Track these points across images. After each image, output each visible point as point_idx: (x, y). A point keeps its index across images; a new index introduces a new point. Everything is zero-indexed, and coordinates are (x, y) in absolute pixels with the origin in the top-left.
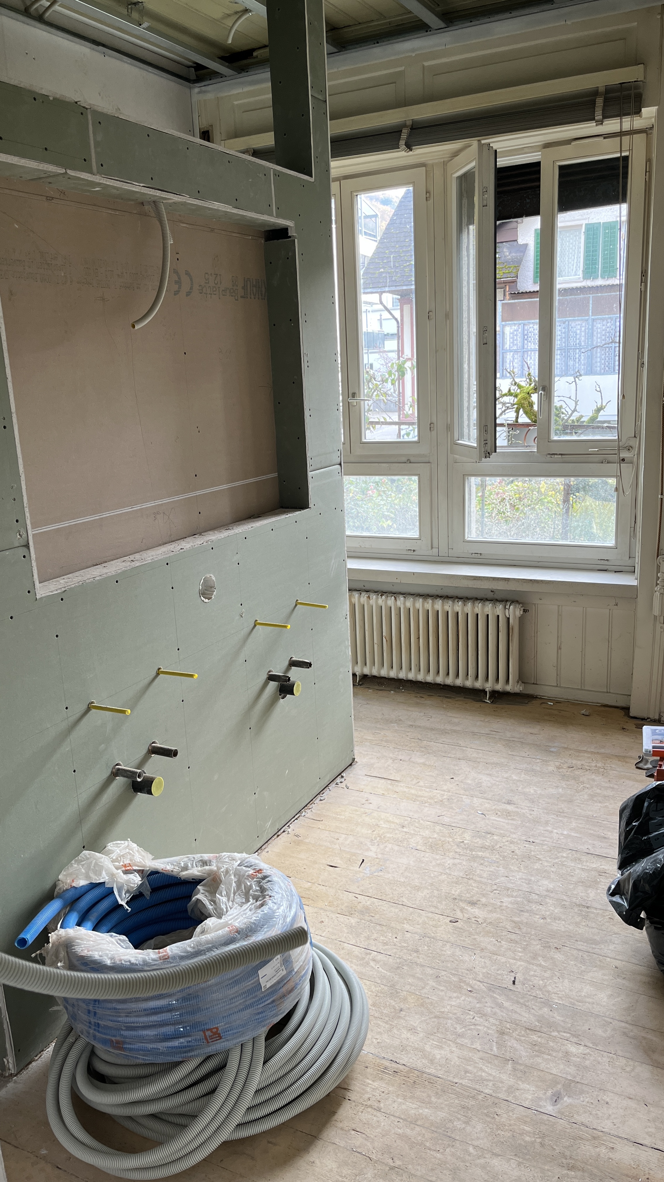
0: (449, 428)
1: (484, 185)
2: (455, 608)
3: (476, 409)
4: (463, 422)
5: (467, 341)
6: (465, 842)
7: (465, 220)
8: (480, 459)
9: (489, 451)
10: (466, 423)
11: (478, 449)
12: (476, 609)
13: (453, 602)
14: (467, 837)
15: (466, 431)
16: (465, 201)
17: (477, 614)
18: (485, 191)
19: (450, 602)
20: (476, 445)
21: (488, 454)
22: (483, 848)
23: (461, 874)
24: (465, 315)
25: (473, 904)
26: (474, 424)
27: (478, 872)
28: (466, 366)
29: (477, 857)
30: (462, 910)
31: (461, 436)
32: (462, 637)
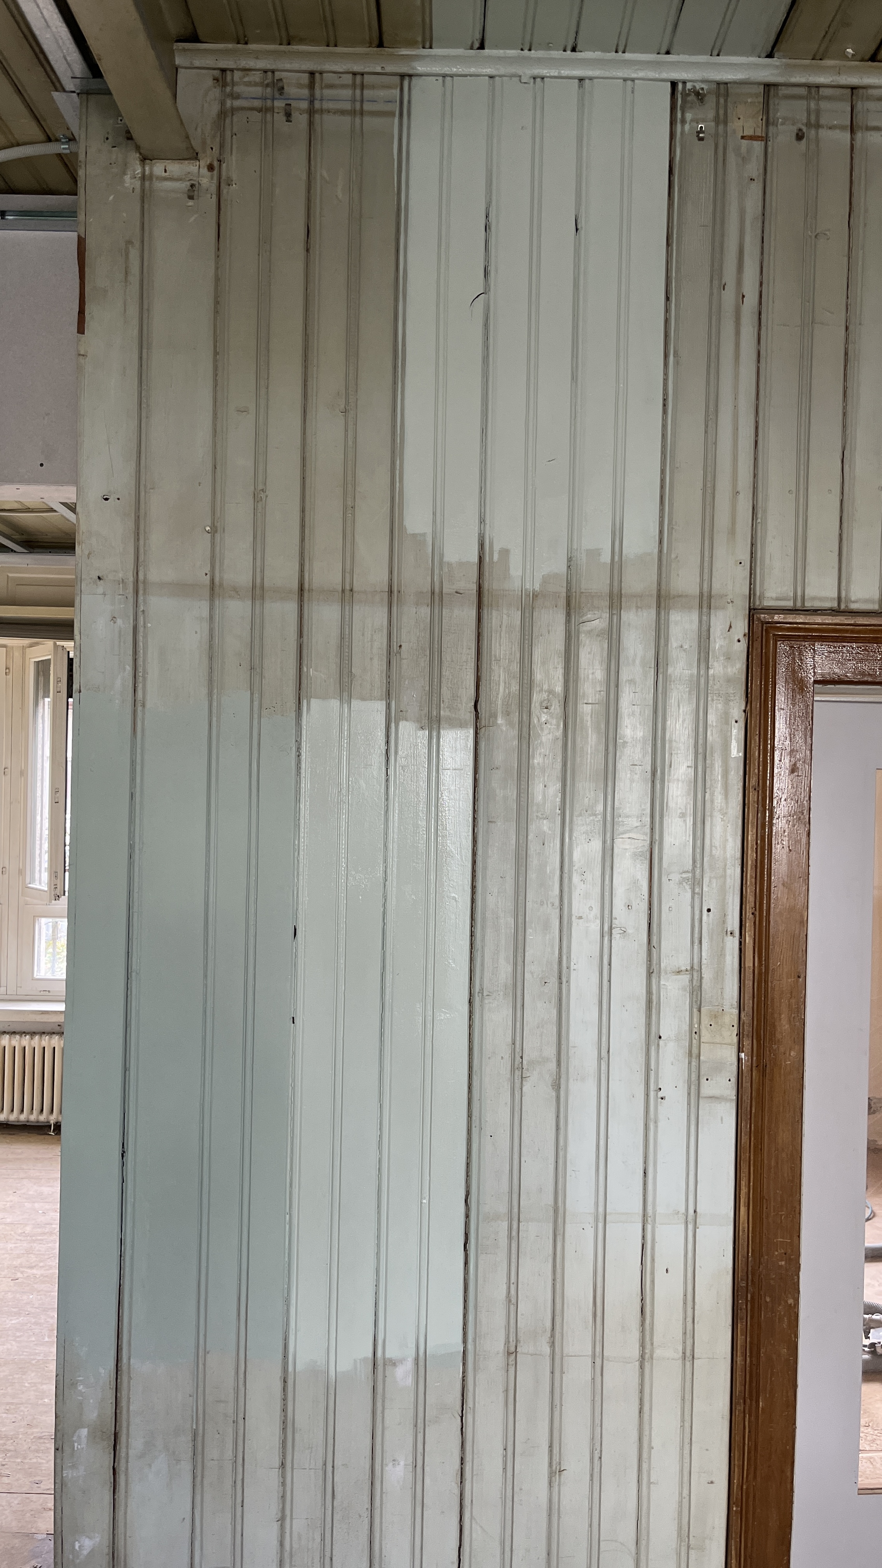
0: (21, 872)
1: (59, 676)
2: (22, 1042)
3: (47, 854)
4: (34, 868)
5: (40, 796)
6: (26, 1232)
7: (41, 693)
8: (50, 902)
9: (58, 894)
10: (37, 868)
11: (48, 892)
12: (43, 1041)
13: (21, 1036)
14: (28, 1229)
15: (37, 876)
16: (41, 679)
17: (44, 1048)
18: (58, 681)
19: (18, 1037)
20: (46, 889)
21: (57, 897)
22: (44, 1234)
23: (22, 1252)
24: (39, 773)
25: (31, 1268)
26: (45, 868)
27: (37, 1248)
28: (38, 818)
29: (37, 1240)
30: (22, 1272)
31: (33, 880)
32: (28, 1071)
